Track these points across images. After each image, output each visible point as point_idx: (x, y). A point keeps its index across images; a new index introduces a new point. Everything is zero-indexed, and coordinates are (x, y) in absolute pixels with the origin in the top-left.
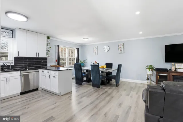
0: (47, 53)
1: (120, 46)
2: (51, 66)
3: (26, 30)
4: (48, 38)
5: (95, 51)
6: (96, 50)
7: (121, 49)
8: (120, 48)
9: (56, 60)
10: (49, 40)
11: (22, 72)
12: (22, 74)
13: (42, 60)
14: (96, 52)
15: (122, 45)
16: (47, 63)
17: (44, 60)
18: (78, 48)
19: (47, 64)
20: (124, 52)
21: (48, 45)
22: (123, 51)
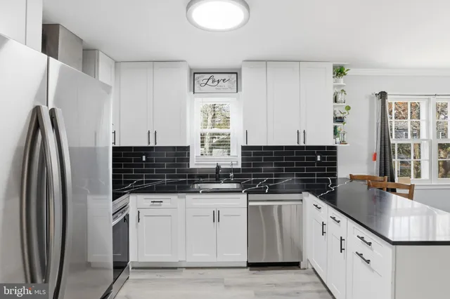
0: (335, 128)
2: (352, 178)
3: (266, 61)
4: (339, 71)
9: (375, 155)
10: (341, 81)
11: (252, 196)
12: (250, 204)
13: (318, 153)
16: (335, 164)
17: (326, 154)
19: (335, 170)
21: (339, 99)
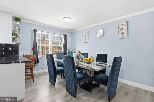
0: (14, 38)
1: (121, 28)
5: (85, 38)
6: (87, 36)
7: (123, 31)
8: (122, 29)
9: (32, 48)
13: (9, 47)
14: (87, 38)
15: (125, 24)
17: (14, 47)
18: (66, 35)
19: (18, 53)
20: (128, 37)
22: (126, 34)
